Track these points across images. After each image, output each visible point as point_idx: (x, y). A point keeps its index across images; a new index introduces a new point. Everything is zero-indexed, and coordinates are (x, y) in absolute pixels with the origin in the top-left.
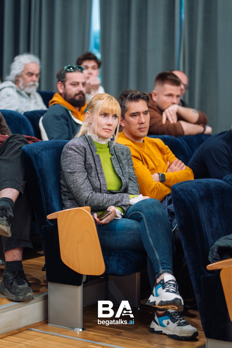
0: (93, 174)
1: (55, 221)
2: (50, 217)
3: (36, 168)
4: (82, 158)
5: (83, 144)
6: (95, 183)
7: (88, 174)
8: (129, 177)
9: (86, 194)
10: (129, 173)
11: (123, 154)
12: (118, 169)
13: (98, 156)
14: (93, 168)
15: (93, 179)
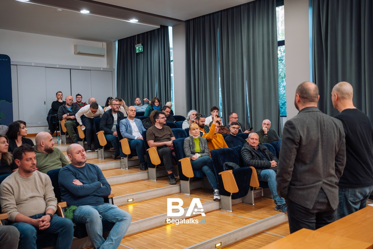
0: (191, 148)
1: (180, 162)
6: (192, 151)
7: (190, 148)
8: (205, 148)
9: (188, 154)
10: (205, 147)
11: (203, 141)
12: (201, 145)
13: (194, 142)
14: (192, 146)
15: (191, 149)
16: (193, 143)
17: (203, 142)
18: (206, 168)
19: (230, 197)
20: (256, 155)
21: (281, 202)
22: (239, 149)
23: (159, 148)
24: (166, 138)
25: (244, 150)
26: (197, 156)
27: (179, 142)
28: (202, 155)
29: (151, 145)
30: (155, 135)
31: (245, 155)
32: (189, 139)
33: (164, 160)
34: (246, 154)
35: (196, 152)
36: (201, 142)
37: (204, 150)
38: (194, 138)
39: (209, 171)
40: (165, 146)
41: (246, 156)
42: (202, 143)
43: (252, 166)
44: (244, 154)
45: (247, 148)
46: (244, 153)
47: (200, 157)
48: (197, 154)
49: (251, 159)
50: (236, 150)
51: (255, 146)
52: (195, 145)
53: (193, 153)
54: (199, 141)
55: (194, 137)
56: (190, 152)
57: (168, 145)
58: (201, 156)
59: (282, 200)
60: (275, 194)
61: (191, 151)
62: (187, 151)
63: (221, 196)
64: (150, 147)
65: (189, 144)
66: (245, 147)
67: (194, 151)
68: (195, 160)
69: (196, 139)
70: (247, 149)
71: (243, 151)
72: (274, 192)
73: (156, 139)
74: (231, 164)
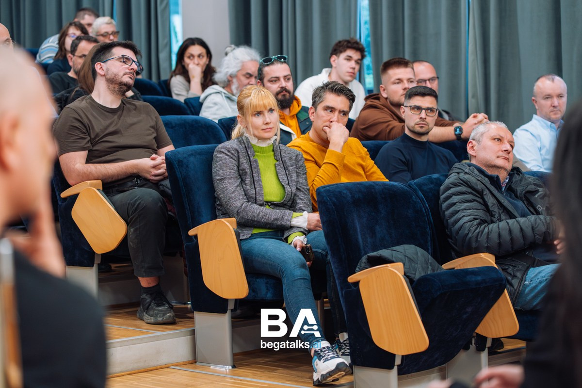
0: (248, 180)
4: (235, 163)
6: (250, 192)
7: (243, 181)
9: (238, 204)
11: (291, 159)
12: (282, 176)
13: (256, 161)
14: (246, 175)
15: (248, 187)
16: (253, 165)
17: (289, 163)
25: (454, 185)
27: (192, 159)
29: (74, 175)
32: (235, 146)
36: (284, 163)
38: (253, 147)
44: (454, 204)
46: (455, 199)
50: (422, 191)
54: (272, 161)
55: (254, 141)
56: (243, 197)
61: (247, 196)
62: (232, 188)
64: (70, 180)
67: (259, 197)
69: (261, 150)
71: (450, 192)
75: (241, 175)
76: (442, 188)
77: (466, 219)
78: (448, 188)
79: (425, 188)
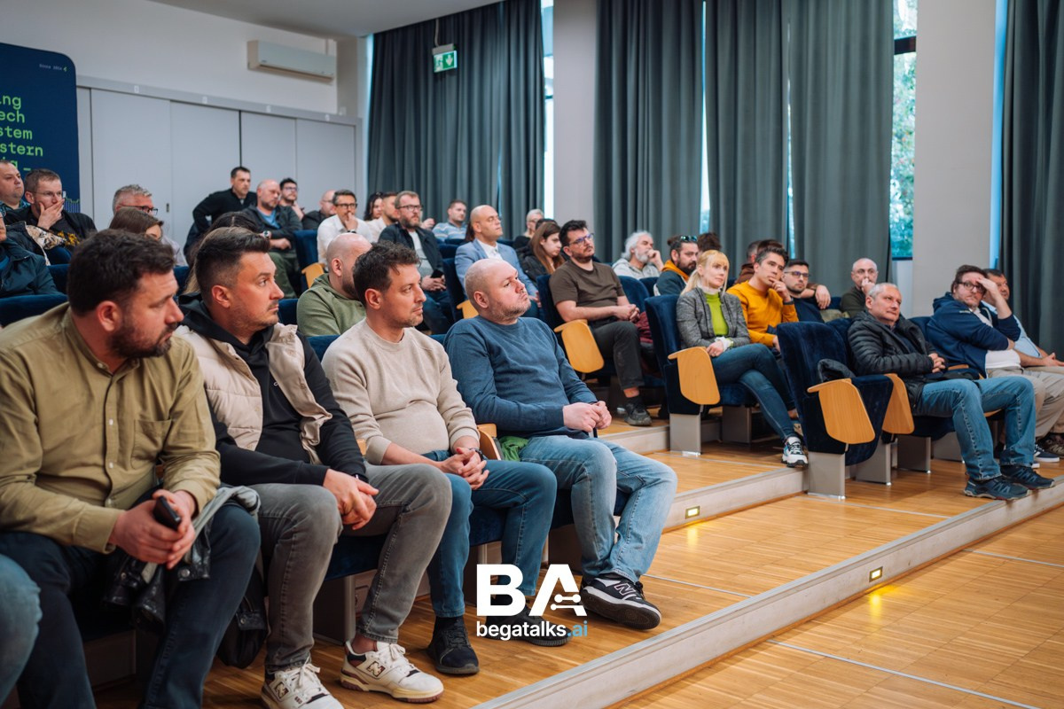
0: (703, 321)
1: (675, 360)
2: (671, 357)
3: (658, 316)
4: (692, 309)
5: (693, 296)
6: (704, 329)
7: (699, 323)
8: (738, 323)
9: (695, 339)
10: (737, 319)
11: (732, 303)
12: (726, 315)
13: (708, 305)
14: (702, 317)
15: (702, 325)
16: (706, 308)
17: (731, 306)
18: (754, 378)
19: (843, 457)
20: (896, 346)
21: (991, 473)
22: (842, 326)
23: (593, 322)
24: (608, 296)
25: (860, 329)
26: (723, 345)
28: (735, 343)
29: (570, 314)
30: (578, 288)
31: (862, 346)
33: (618, 356)
34: (865, 343)
35: (716, 333)
36: (727, 305)
37: (737, 328)
38: (705, 294)
39: (767, 387)
40: (612, 318)
41: (863, 349)
42: (728, 309)
43: (892, 371)
44: (859, 342)
45: (868, 323)
46: (859, 338)
47: (730, 348)
48: (723, 339)
49: (878, 357)
51: (892, 321)
52: (710, 316)
53: (709, 336)
54: (719, 304)
55: (707, 290)
56: (700, 335)
57: (619, 316)
58: (734, 346)
59: (994, 467)
60: (976, 447)
61: (702, 332)
62: (690, 328)
63: (813, 455)
64: (566, 319)
65: (695, 312)
66: (864, 323)
67: (710, 332)
68: (717, 354)
69: (712, 297)
70: (868, 328)
72: (973, 441)
73: (583, 300)
74: (835, 365)
75: (697, 315)
76: (850, 331)
77: (869, 352)
78: (854, 332)
79: (839, 328)
